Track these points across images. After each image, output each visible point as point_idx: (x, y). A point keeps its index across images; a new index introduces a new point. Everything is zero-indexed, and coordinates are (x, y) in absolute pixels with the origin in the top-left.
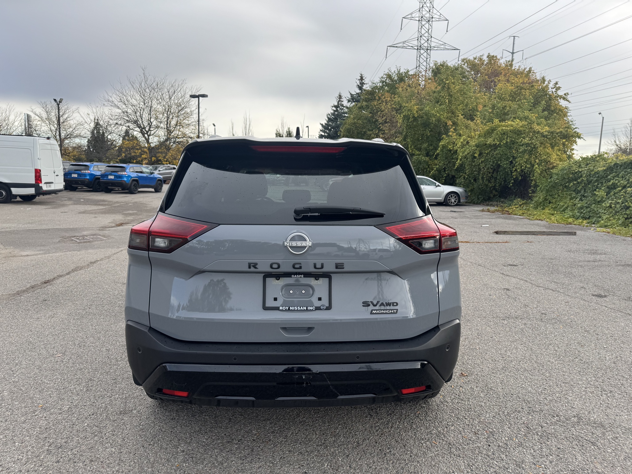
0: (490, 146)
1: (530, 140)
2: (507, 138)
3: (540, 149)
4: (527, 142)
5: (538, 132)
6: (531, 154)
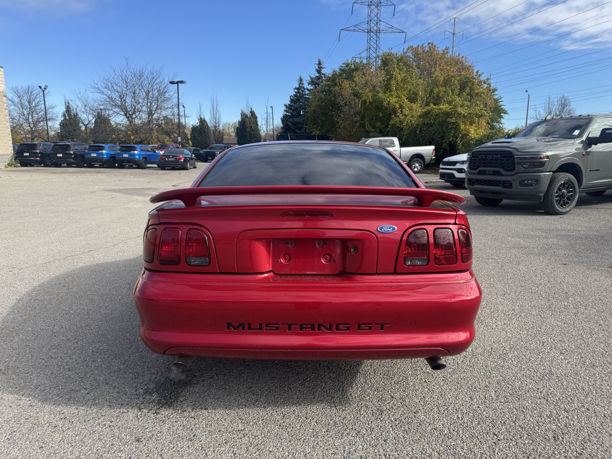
3: (462, 127)
4: (453, 121)
5: (461, 113)
6: (456, 130)
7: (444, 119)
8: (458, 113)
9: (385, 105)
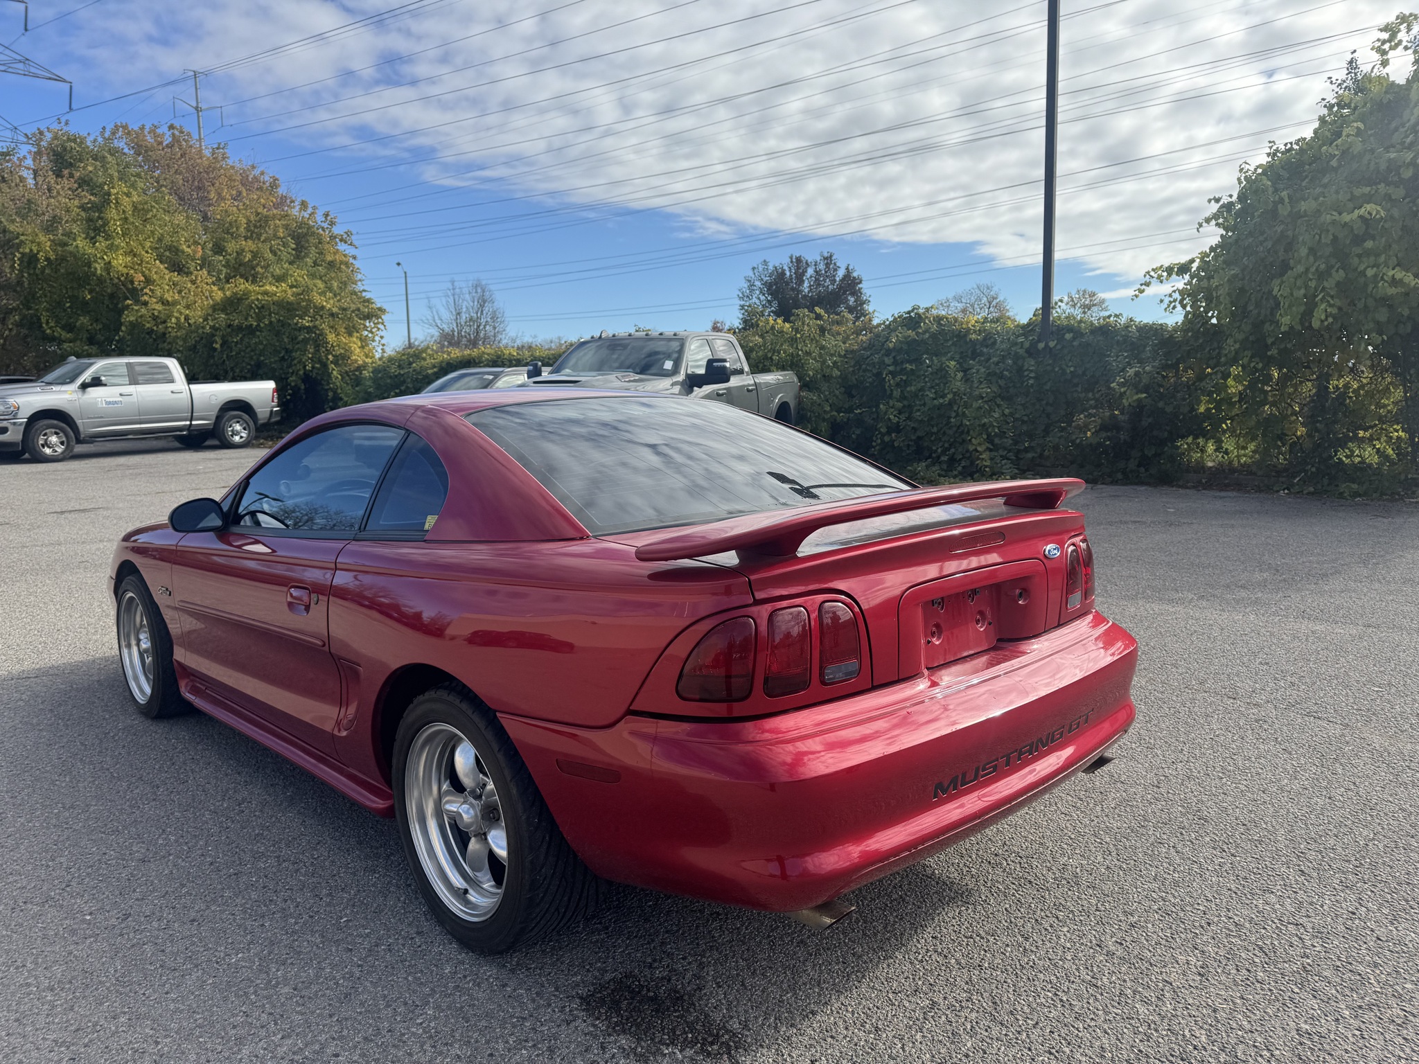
0: (240, 328)
1: (312, 321)
2: (270, 315)
3: (331, 337)
4: (307, 324)
5: (323, 307)
6: (317, 347)
7: (281, 318)
8: (315, 307)
9: (99, 272)
